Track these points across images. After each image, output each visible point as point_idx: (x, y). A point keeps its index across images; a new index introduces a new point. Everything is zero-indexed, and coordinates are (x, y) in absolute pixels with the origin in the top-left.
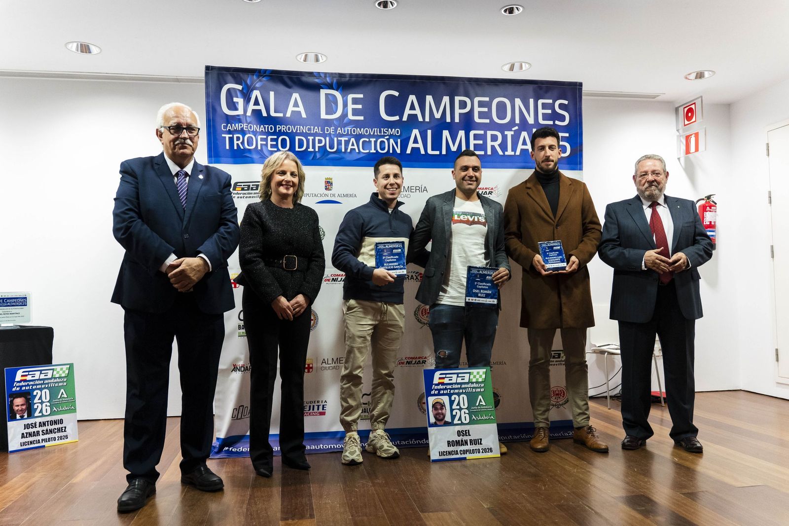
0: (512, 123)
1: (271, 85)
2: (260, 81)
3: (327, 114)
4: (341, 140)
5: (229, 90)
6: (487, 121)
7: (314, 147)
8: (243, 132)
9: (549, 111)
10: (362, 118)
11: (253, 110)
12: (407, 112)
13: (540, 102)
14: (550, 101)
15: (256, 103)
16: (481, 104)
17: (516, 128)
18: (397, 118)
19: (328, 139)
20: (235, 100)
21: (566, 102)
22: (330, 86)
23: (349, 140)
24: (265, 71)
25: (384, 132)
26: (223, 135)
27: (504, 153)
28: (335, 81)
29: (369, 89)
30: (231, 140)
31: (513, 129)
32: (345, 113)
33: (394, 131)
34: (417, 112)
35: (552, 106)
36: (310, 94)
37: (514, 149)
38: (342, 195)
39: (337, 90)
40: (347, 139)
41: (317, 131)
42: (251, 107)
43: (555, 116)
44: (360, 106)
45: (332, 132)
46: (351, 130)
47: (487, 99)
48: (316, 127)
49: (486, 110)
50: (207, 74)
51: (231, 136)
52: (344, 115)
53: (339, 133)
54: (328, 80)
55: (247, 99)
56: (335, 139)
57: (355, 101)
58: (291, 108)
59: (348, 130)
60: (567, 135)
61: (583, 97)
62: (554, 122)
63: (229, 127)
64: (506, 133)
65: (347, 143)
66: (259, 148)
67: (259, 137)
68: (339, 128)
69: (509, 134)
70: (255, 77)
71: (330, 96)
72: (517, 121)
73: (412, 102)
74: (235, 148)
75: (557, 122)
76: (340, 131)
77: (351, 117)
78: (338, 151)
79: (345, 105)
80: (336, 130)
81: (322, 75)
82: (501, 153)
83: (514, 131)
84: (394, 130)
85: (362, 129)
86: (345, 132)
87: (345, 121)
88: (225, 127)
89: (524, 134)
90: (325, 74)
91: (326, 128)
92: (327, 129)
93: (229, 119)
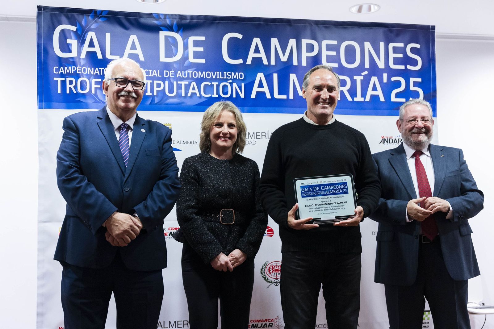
0: (361, 67)
1: (107, 26)
2: (96, 22)
3: (166, 56)
4: (181, 84)
5: (63, 31)
6: (336, 65)
7: (152, 91)
8: (77, 76)
9: (401, 56)
10: (203, 61)
11: (88, 53)
12: (252, 55)
13: (391, 45)
14: (401, 45)
15: (91, 45)
16: (329, 48)
17: (366, 72)
18: (240, 61)
19: (167, 82)
20: (69, 41)
21: (418, 46)
22: (170, 28)
23: (190, 84)
24: (102, 11)
25: (227, 76)
26: (55, 79)
27: (353, 99)
28: (175, 23)
29: (211, 30)
30: (64, 83)
31: (363, 74)
32: (186, 55)
33: (237, 75)
34: (262, 55)
35: (403, 50)
36: (148, 36)
37: (364, 95)
38: (182, 142)
39: (177, 32)
40: (187, 83)
41: (156, 74)
42: (86, 48)
43: (407, 60)
44: (201, 49)
45: (172, 75)
46: (192, 73)
47: (335, 42)
48: (155, 71)
49: (334, 53)
50: (39, 14)
51: (63, 79)
52: (185, 58)
53: (179, 76)
54: (168, 22)
55: (82, 42)
56: (175, 83)
57: (196, 44)
58: (128, 51)
59: (188, 74)
60: (419, 80)
61: (436, 40)
62: (406, 67)
63: (61, 70)
64: (355, 77)
65: (187, 87)
66: (93, 92)
67: (94, 81)
68: (179, 72)
69: (359, 79)
70: (90, 18)
71: (170, 39)
72: (367, 66)
73: (257, 46)
74: (68, 92)
75: (409, 67)
76: (180, 75)
77: (191, 59)
78: (179, 95)
79: (186, 47)
80: (176, 73)
81: (162, 17)
82: (350, 99)
83: (364, 76)
84: (237, 73)
85: (204, 72)
86: (185, 75)
87: (186, 63)
88: (57, 70)
89: (374, 79)
90: (165, 15)
91: (165, 71)
92: (167, 73)
93: (62, 62)
